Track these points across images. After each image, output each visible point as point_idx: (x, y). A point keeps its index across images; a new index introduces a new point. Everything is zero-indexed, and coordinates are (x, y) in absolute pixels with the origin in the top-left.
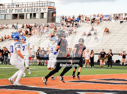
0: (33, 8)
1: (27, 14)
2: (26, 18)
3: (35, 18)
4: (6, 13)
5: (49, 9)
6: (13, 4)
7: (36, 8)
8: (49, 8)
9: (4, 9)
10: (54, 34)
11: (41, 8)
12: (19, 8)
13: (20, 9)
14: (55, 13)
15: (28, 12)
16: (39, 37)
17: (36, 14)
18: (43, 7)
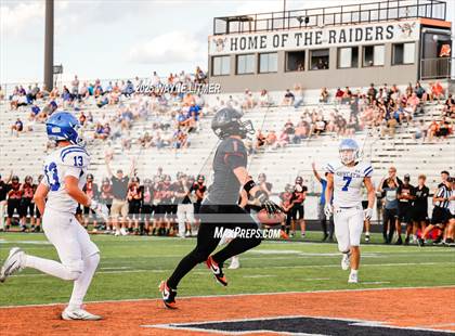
0: (363, 26)
1: (339, 49)
2: (338, 67)
3: (372, 65)
4: (262, 50)
5: (424, 30)
6: (286, 16)
7: (374, 25)
8: (423, 26)
9: (253, 35)
10: (446, 123)
11: (395, 24)
12: (311, 27)
13: (314, 30)
14: (450, 43)
15: (342, 44)
16: (387, 136)
17: (376, 48)
18: (402, 23)
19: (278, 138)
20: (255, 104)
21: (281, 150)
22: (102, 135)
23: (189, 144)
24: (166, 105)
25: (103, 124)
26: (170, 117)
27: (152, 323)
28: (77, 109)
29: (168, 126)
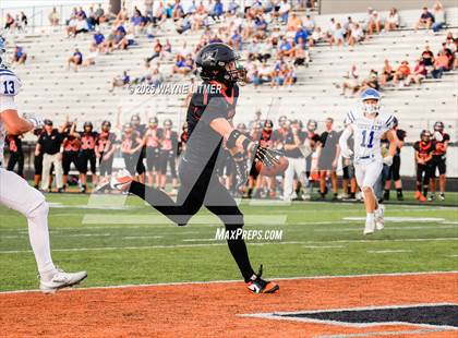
19: (412, 71)
20: (382, 27)
21: (416, 86)
22: (183, 69)
23: (295, 80)
24: (265, 29)
25: (184, 55)
26: (271, 44)
27: (250, 311)
28: (151, 36)
29: (268, 56)
